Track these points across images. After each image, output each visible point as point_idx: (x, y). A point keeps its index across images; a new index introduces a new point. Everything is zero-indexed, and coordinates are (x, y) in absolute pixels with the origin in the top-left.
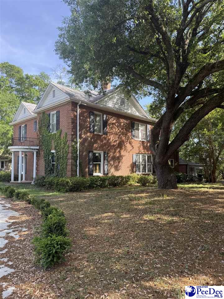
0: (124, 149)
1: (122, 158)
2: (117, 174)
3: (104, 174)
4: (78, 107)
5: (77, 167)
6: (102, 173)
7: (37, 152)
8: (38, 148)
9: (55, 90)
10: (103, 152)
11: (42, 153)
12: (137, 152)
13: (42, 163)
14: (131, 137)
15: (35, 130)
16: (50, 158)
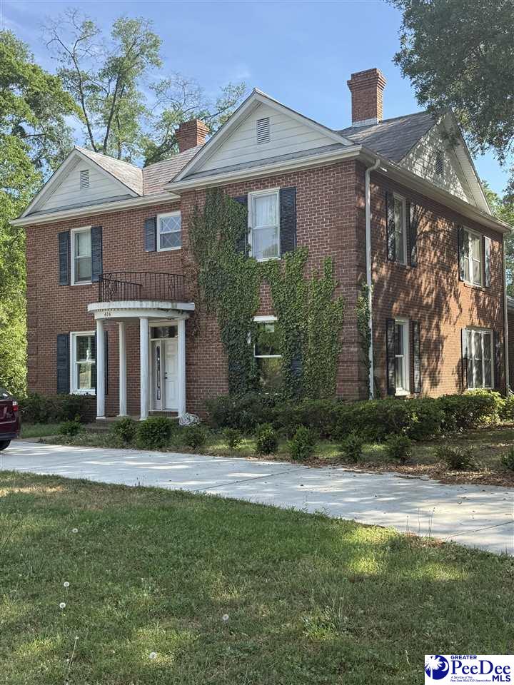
0: (445, 317)
1: (443, 346)
2: (436, 394)
3: (412, 390)
4: (368, 179)
5: (368, 369)
6: (408, 389)
7: (186, 321)
8: (191, 306)
9: (270, 119)
10: (407, 321)
11: (212, 326)
12: (469, 324)
13: (215, 355)
14: (457, 278)
15: (153, 250)
16: (249, 342)
